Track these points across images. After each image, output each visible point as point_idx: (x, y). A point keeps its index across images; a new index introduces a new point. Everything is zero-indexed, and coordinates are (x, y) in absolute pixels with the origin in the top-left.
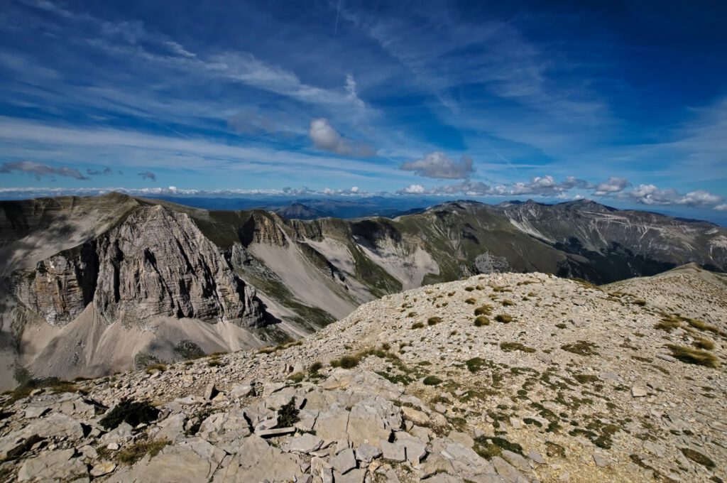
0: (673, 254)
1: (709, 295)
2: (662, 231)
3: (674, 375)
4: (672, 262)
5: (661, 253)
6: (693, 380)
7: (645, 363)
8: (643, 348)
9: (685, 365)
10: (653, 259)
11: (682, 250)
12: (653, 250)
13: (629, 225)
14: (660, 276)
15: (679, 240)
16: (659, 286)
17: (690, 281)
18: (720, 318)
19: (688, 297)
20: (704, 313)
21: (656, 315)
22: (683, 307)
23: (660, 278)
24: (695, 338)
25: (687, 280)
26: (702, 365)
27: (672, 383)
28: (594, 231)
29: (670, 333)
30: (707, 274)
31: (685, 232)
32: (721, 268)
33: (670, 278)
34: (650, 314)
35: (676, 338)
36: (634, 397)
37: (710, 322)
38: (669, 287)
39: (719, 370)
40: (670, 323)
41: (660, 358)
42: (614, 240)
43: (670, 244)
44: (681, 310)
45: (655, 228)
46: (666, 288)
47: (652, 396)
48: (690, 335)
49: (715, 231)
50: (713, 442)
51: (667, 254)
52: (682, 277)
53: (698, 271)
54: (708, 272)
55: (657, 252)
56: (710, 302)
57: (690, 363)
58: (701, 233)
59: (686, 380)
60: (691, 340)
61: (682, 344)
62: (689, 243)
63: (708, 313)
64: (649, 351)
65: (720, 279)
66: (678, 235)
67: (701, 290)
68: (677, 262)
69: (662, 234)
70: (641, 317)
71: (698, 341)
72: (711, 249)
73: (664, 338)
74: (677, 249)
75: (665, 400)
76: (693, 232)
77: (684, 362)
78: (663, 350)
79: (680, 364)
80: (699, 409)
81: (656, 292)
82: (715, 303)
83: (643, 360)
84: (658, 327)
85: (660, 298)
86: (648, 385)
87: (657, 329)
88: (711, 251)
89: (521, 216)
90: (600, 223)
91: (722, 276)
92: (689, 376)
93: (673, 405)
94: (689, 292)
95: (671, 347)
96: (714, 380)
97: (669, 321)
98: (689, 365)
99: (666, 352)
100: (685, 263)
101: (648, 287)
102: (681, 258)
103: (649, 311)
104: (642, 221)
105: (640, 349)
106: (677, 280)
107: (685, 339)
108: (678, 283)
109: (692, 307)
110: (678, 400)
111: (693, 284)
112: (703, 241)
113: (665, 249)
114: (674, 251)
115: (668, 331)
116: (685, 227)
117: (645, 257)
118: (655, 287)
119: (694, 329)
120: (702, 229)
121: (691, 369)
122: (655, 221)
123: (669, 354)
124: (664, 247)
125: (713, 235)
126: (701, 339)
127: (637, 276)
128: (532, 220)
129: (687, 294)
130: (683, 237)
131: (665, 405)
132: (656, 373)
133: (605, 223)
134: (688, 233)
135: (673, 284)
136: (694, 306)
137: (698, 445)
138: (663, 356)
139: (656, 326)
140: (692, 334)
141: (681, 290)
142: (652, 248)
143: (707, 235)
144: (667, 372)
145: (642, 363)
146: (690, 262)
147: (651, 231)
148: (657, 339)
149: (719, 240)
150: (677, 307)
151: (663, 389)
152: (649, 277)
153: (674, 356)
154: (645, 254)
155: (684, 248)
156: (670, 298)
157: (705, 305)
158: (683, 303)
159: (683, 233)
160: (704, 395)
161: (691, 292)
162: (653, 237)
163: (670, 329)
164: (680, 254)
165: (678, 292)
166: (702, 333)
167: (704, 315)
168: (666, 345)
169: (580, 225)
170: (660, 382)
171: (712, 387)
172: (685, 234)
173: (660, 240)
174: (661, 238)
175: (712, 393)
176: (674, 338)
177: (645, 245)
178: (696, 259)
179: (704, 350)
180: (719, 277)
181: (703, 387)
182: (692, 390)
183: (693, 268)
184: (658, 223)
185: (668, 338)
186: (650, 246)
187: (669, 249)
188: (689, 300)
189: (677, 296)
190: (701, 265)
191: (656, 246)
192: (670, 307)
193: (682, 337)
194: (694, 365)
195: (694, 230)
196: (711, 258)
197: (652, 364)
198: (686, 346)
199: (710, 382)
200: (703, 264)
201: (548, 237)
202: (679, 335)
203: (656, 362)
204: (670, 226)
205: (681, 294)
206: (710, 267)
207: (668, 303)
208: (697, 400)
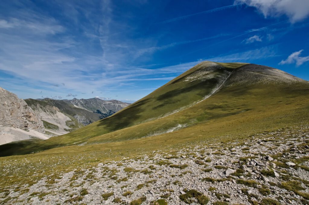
13: (113, 104)
28: (104, 107)
42: (110, 109)
89: (77, 103)
90: (105, 104)
104: (116, 103)
128: (82, 104)
133: (106, 104)
169: (98, 105)
201: (89, 110)
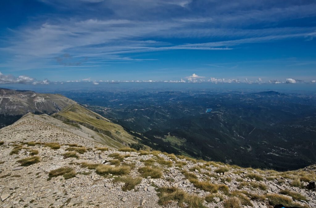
0: (19, 110)
1: (39, 126)
2: (10, 98)
3: (23, 175)
4: (20, 114)
5: (13, 111)
6: (31, 173)
7: (7, 177)
8: (5, 170)
9: (27, 167)
10: (10, 115)
11: (23, 107)
12: (8, 110)
14: (15, 123)
15: (20, 102)
16: (16, 129)
17: (30, 122)
18: (46, 135)
19: (31, 130)
20: (39, 135)
21: (10, 147)
22: (30, 136)
23: (15, 124)
24: (30, 151)
25: (29, 122)
26: (34, 163)
27: (22, 180)
29: (18, 154)
30: (37, 116)
31: (22, 97)
32: (42, 112)
33: (20, 123)
34: (7, 148)
35: (22, 156)
36: (3, 201)
37: (43, 139)
38: (20, 128)
39: (42, 162)
40: (18, 149)
41: (14, 170)
43: (17, 105)
44: (30, 138)
45: (6, 97)
46: (20, 129)
47: (13, 194)
48: (27, 151)
49: (35, 95)
50: (42, 198)
51: (16, 110)
52: (26, 121)
53: (33, 116)
54: (37, 115)
55: (11, 111)
56: (41, 129)
57: (29, 165)
58: (29, 96)
59: (28, 175)
60: (28, 153)
61: (25, 157)
62: (25, 102)
63: (41, 135)
64: (8, 169)
65: (42, 117)
66: (19, 99)
67: (36, 125)
68: (23, 114)
69: (11, 100)
70: (2, 152)
71: (32, 152)
72: (35, 104)
73: (15, 158)
74: (20, 107)
75: (20, 192)
76: (25, 97)
77: (27, 166)
78: (16, 165)
79: (25, 168)
80: (36, 186)
81: (15, 132)
82: (43, 129)
83: (5, 176)
84: (12, 154)
85: (18, 135)
86: (10, 189)
87: (11, 155)
88: (36, 105)
91: (43, 115)
92: (30, 172)
93: (24, 192)
94: (30, 127)
95: (20, 162)
96: (40, 168)
97: (17, 148)
98: (29, 166)
99: (17, 166)
100: (26, 113)
101: (10, 131)
102: (24, 111)
103: (6, 146)
105: (3, 170)
106: (24, 123)
107: (26, 154)
108: (25, 125)
109: (34, 135)
110: (26, 188)
111: (32, 123)
112: (31, 101)
113: (14, 108)
114: (20, 108)
115: (17, 154)
116: (21, 94)
117: (5, 115)
118: (14, 130)
119: (30, 147)
120: (29, 95)
121: (31, 168)
122: (5, 93)
123: (19, 166)
124: (14, 107)
125: (35, 97)
126: (33, 151)
127: (4, 127)
129: (30, 129)
130: (21, 100)
131: (20, 194)
132: (14, 179)
134: (23, 98)
135: (23, 126)
136: (35, 134)
137: (37, 204)
138: (16, 168)
139: (10, 153)
140: (28, 150)
141: (27, 128)
142: (8, 108)
143: (32, 97)
144: (19, 176)
145: (5, 178)
146: (28, 112)
147: (4, 99)
148: (12, 160)
149: (38, 99)
150: (27, 137)
151: (19, 186)
152: (10, 126)
153: (21, 166)
154: (4, 113)
155: (24, 106)
156: (23, 133)
157: (39, 132)
158: (29, 134)
159: (21, 98)
160: (37, 178)
161: (31, 127)
162: (6, 102)
163: (18, 152)
164: (23, 109)
165: (26, 129)
166: (34, 147)
167: (40, 137)
168: (17, 162)
170: (17, 183)
171: (40, 172)
172: (22, 98)
173: (11, 104)
174: (11, 102)
175: (40, 174)
176: (21, 156)
177: (3, 108)
178: (30, 110)
179: (35, 156)
180: (42, 116)
181: (36, 174)
182: (32, 178)
183: (31, 115)
184: (7, 94)
185: (18, 157)
186: (6, 108)
187: (17, 108)
188: (32, 131)
189: (26, 131)
190: (33, 113)
191: (9, 107)
192: (24, 138)
193: (24, 154)
194: (31, 165)
195: (26, 96)
196: (37, 108)
197: (11, 175)
198: (27, 157)
199: (39, 170)
200: (34, 112)
202: (23, 153)
203: (13, 173)
204: (14, 95)
205: (28, 130)
206: (37, 113)
207: (23, 136)
208: (34, 182)
